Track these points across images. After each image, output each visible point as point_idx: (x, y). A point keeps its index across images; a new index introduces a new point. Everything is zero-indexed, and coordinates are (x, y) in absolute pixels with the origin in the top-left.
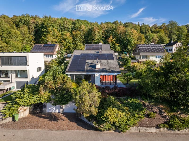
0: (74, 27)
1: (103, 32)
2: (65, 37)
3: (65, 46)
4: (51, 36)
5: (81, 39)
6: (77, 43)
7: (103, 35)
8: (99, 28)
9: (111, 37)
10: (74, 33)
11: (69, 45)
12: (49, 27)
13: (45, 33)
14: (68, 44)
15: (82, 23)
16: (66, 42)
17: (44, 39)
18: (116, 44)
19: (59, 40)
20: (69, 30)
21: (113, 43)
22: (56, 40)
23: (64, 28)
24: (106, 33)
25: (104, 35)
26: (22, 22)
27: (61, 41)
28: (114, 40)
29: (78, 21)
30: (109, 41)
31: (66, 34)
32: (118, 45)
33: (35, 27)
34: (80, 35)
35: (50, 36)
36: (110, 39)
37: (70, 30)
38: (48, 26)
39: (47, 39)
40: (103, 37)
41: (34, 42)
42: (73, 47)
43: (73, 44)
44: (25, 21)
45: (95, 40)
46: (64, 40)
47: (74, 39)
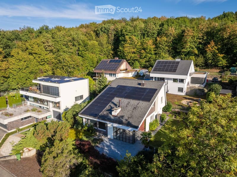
0: (161, 30)
1: (200, 35)
2: (145, 46)
3: (145, 57)
4: (129, 45)
5: (167, 48)
6: (160, 52)
7: (199, 40)
8: (194, 30)
9: (213, 43)
10: (158, 39)
11: (150, 55)
12: (127, 35)
13: (122, 43)
14: (148, 55)
15: (173, 23)
16: (146, 52)
17: (121, 50)
18: (219, 55)
19: (138, 50)
20: (153, 36)
21: (214, 52)
22: (135, 50)
23: (147, 34)
24: (205, 37)
25: (201, 41)
26: (103, 30)
27: (140, 51)
28: (216, 48)
29: (167, 21)
30: (207, 49)
31: (147, 41)
32: (222, 55)
33: (115, 35)
34: (166, 42)
35: (127, 46)
36: (209, 46)
37: (155, 36)
38: (125, 33)
39: (124, 50)
40: (200, 43)
41: (112, 52)
42: (154, 58)
43: (156, 54)
44: (105, 29)
45: (186, 48)
46: (144, 49)
47: (157, 48)
